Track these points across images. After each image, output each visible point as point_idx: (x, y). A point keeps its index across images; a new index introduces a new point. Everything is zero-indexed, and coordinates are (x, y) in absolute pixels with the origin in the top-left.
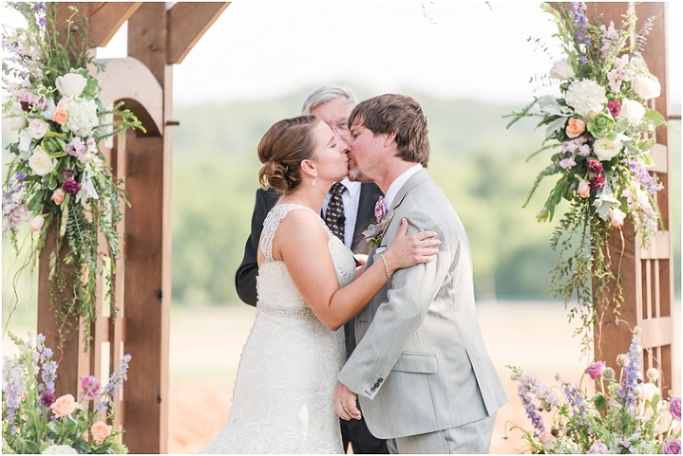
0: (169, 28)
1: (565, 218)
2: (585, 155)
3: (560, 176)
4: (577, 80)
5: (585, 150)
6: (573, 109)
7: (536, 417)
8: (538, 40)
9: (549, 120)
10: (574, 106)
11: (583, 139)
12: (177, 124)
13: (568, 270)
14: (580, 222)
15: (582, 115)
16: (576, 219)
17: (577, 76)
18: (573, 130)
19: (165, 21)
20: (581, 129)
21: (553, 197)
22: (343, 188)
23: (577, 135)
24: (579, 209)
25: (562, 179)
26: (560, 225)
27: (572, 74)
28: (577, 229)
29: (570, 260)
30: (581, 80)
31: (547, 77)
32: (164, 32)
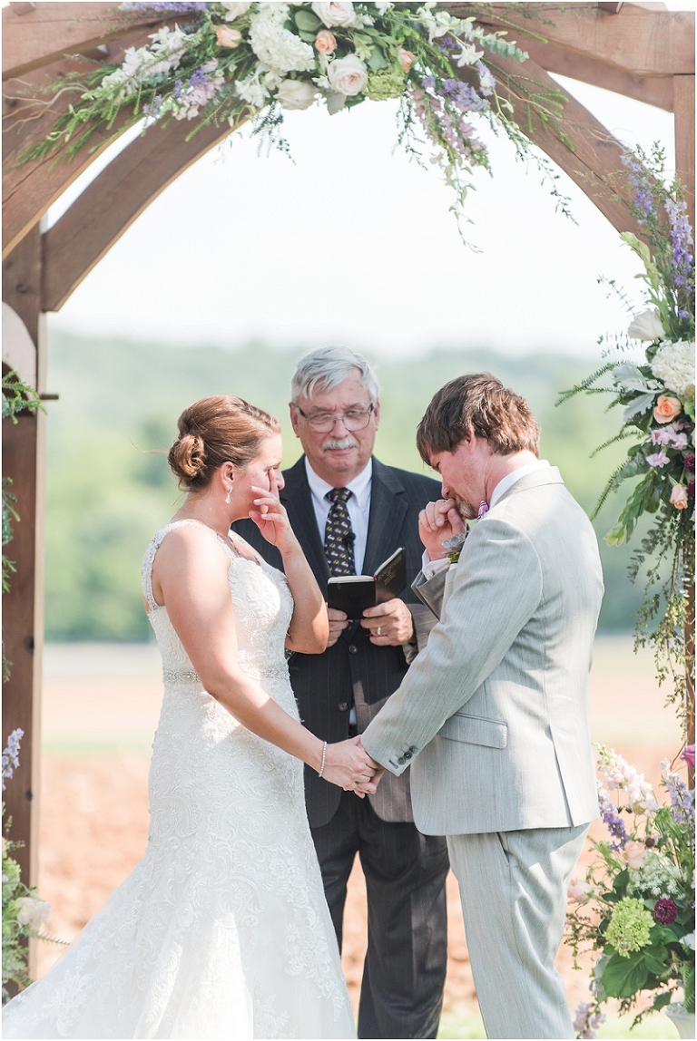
0: (44, 259)
1: (648, 537)
2: (680, 448)
3: (642, 477)
4: (668, 342)
5: (681, 441)
6: (662, 382)
7: (615, 820)
8: (612, 282)
9: (627, 397)
10: (664, 379)
11: (676, 426)
12: (55, 397)
13: (654, 611)
14: (670, 543)
15: (677, 391)
16: (665, 539)
17: (667, 335)
18: (664, 413)
19: (39, 249)
20: (675, 410)
21: (632, 508)
22: (347, 493)
23: (669, 420)
24: (668, 524)
25: (644, 482)
26: (640, 546)
27: (661, 332)
28: (666, 553)
29: (657, 596)
30: (675, 341)
31: (624, 337)
32: (38, 266)
